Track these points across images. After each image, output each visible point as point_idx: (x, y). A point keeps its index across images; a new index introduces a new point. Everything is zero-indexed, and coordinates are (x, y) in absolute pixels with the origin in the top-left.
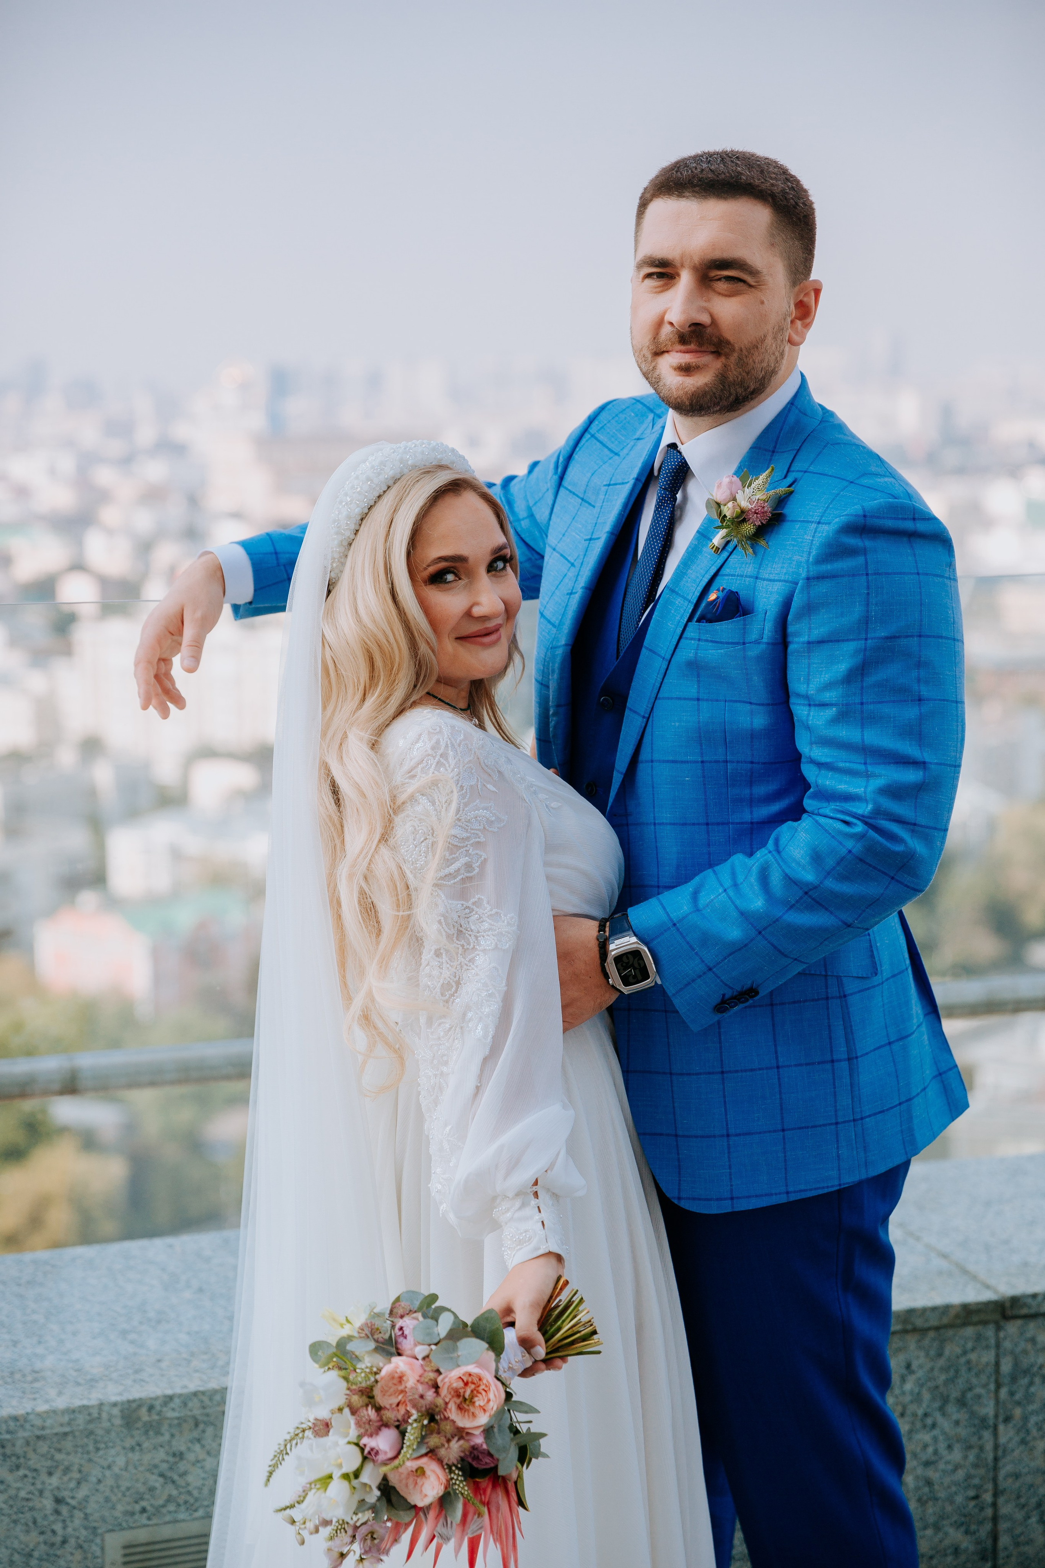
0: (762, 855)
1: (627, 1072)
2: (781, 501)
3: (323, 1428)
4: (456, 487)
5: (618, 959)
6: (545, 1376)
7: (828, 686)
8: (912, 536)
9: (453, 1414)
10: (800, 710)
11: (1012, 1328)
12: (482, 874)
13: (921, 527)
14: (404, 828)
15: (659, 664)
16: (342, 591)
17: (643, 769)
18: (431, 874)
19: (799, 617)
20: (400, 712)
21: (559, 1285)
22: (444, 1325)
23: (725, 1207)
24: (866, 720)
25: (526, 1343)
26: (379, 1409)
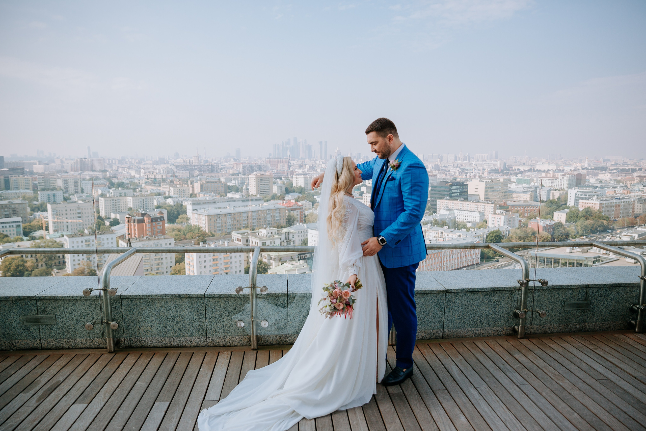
2: (400, 163)
3: (325, 299)
7: (407, 190)
8: (419, 167)
9: (344, 297)
10: (403, 194)
11: (448, 294)
12: (348, 219)
13: (420, 166)
15: (383, 188)
17: (381, 203)
19: (402, 180)
21: (357, 279)
22: (341, 284)
24: (412, 195)
25: (352, 287)
26: (334, 296)
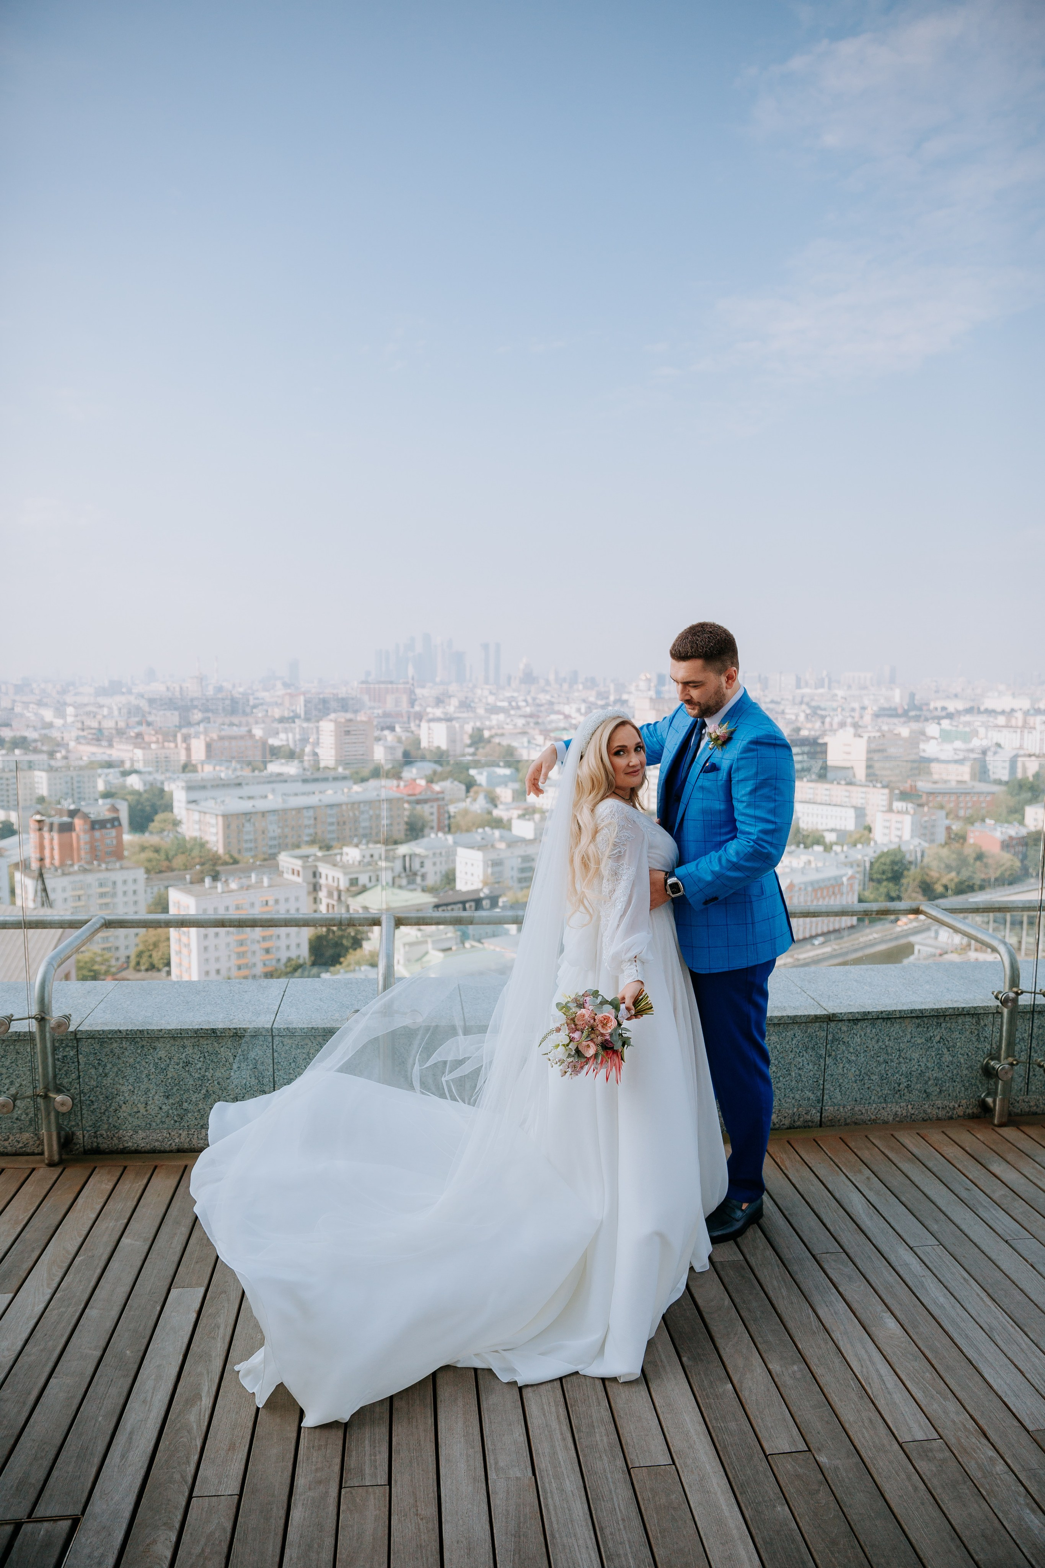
0: (721, 852)
1: (677, 925)
2: (732, 733)
3: (558, 1030)
4: (623, 723)
5: (670, 885)
6: (634, 1020)
7: (743, 796)
8: (775, 745)
9: (600, 1028)
10: (735, 803)
11: (832, 1024)
12: (624, 855)
13: (778, 742)
14: (599, 838)
15: (691, 787)
16: (585, 758)
17: (685, 822)
18: (607, 854)
19: (735, 772)
20: (602, 799)
21: (641, 992)
22: (600, 999)
23: (707, 972)
24: (756, 807)
25: (628, 1009)
26: (576, 1025)
